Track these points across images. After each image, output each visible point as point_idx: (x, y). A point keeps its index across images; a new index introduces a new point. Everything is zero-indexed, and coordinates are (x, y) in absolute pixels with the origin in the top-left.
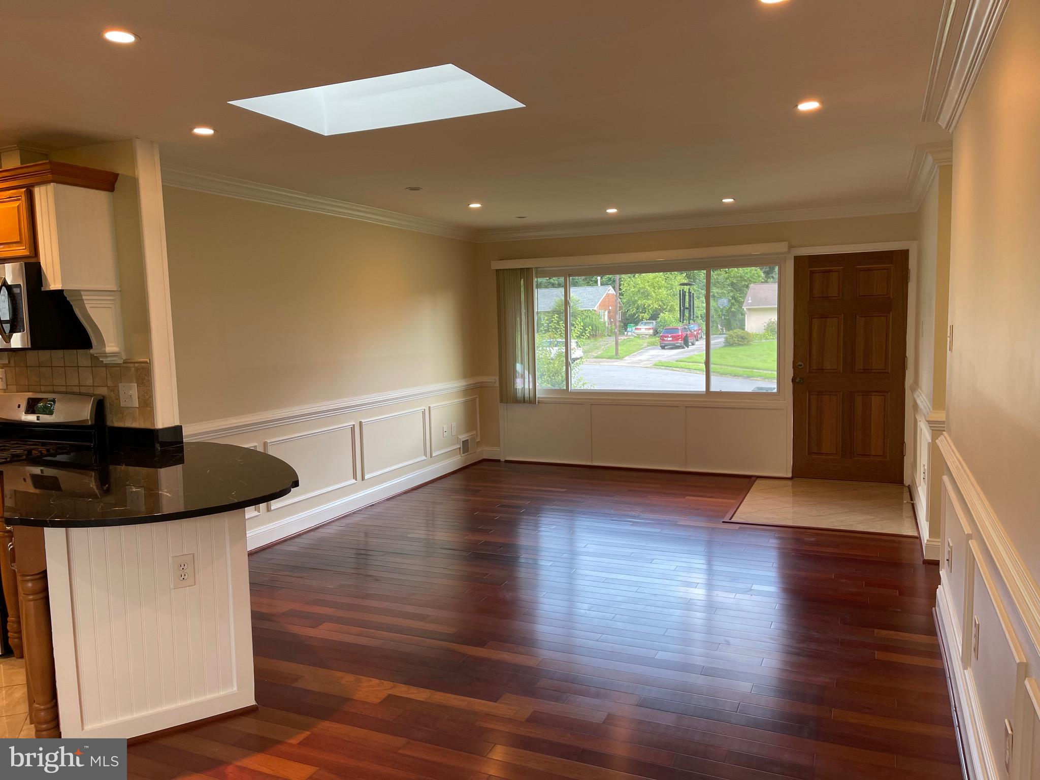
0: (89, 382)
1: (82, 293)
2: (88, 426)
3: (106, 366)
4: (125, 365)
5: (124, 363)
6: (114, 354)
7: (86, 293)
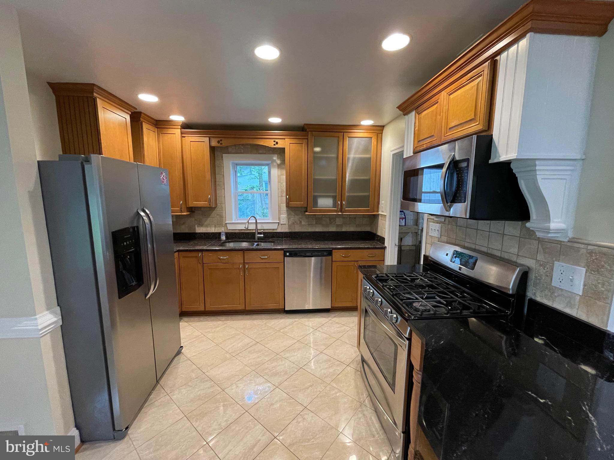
0: (515, 250)
1: (537, 163)
2: (508, 294)
3: (540, 240)
4: (569, 244)
5: (569, 241)
6: (558, 231)
7: (542, 162)
